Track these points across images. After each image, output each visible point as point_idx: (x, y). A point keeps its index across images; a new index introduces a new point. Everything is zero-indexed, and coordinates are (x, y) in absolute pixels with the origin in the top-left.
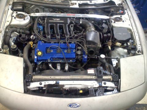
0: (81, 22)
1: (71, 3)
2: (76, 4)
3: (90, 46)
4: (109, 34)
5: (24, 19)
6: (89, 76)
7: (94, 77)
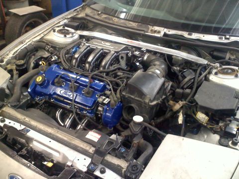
0: (145, 58)
1: (152, 30)
2: (159, 32)
3: (132, 97)
4: (188, 91)
5: (65, 36)
6: (85, 145)
7: (92, 150)
